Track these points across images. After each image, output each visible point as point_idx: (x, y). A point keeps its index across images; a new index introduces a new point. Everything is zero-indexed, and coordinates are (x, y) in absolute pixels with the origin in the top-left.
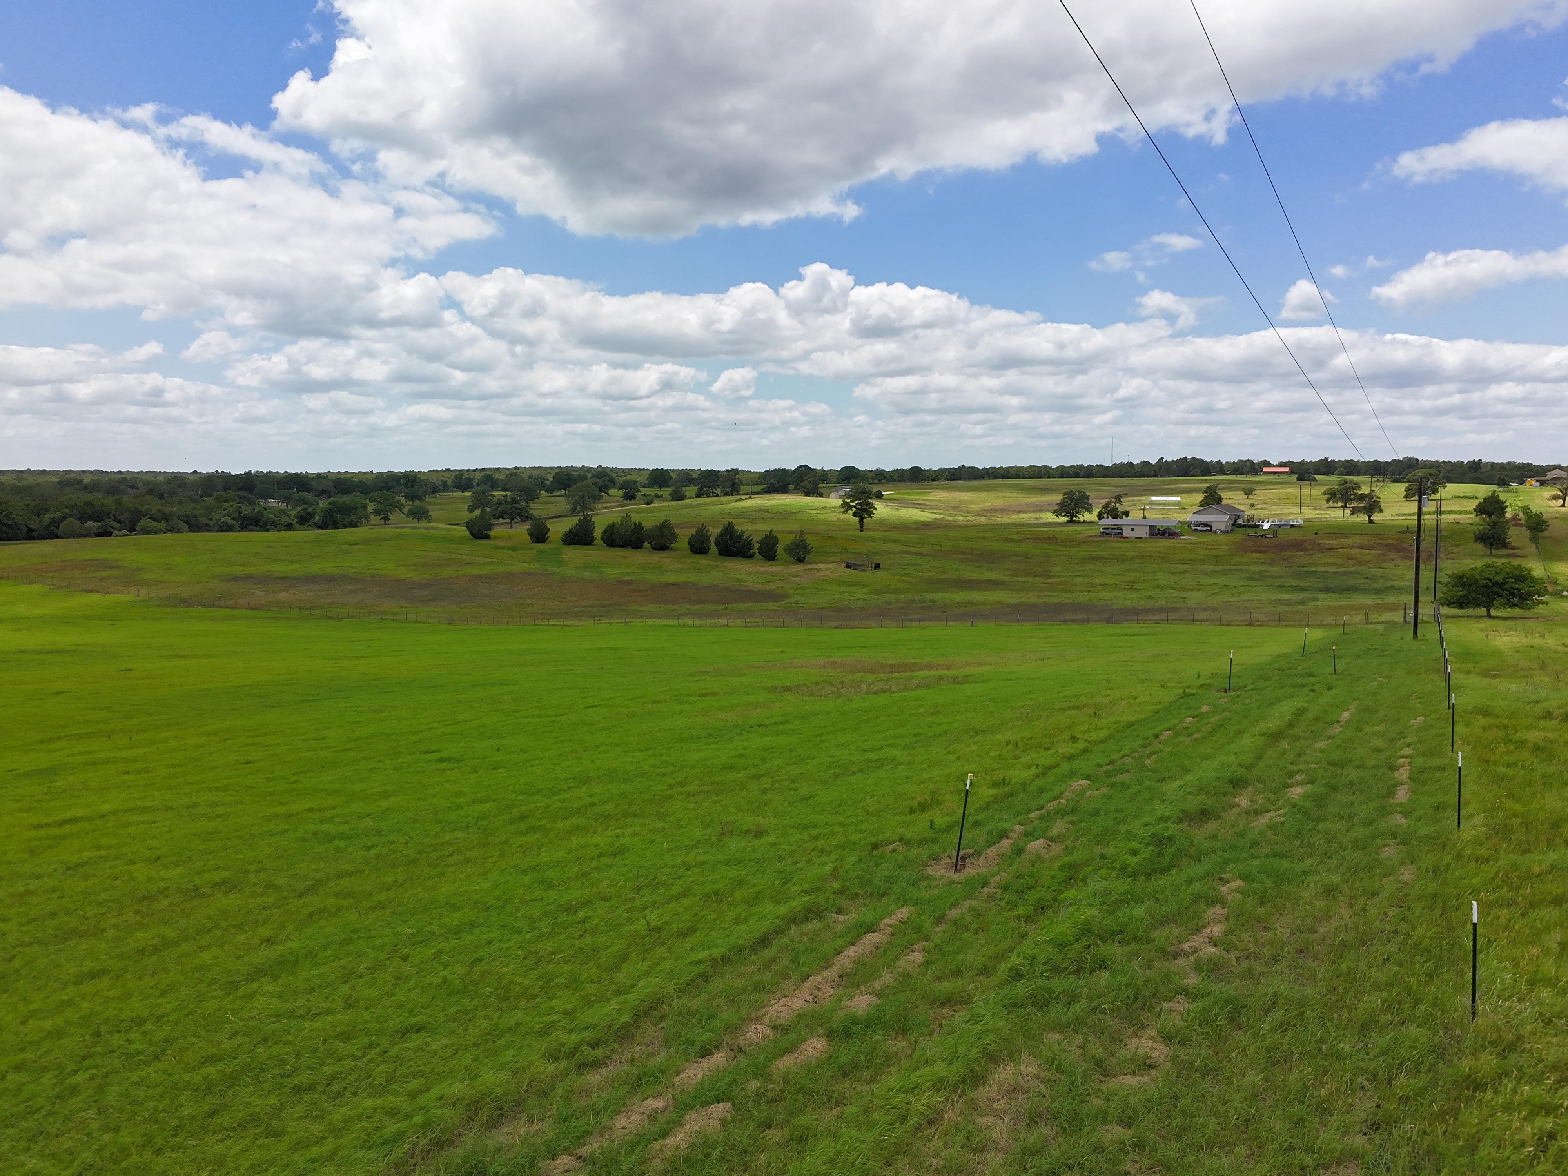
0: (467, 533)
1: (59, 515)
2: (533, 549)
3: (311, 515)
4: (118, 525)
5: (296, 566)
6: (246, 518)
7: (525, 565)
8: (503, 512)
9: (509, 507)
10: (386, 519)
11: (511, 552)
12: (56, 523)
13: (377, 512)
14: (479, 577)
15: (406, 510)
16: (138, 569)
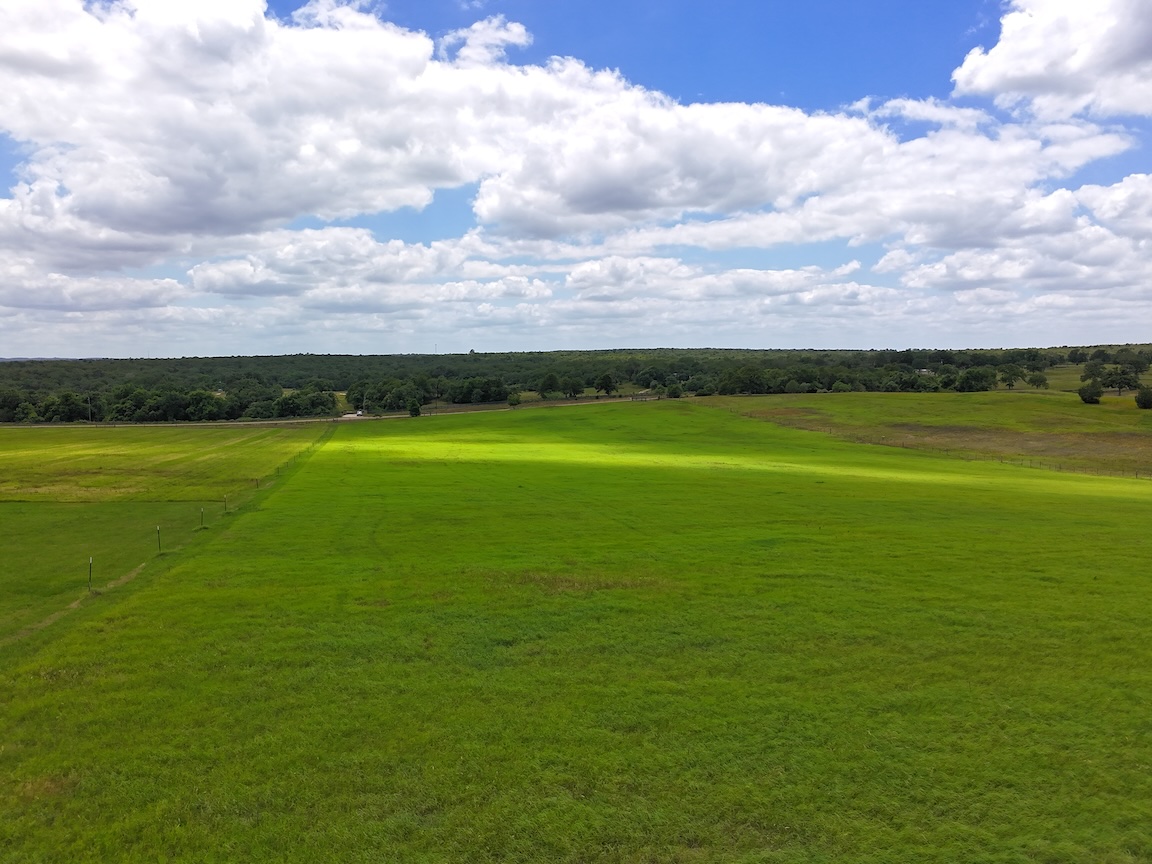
0: (1079, 398)
1: (786, 378)
2: (1139, 413)
3: (952, 381)
4: (821, 385)
5: (939, 418)
6: (906, 382)
7: (1131, 427)
8: (1113, 381)
9: (1119, 377)
10: (1011, 385)
11: (1118, 416)
12: (784, 383)
13: (1004, 380)
14: (1087, 434)
15: (1027, 379)
16: (831, 416)
